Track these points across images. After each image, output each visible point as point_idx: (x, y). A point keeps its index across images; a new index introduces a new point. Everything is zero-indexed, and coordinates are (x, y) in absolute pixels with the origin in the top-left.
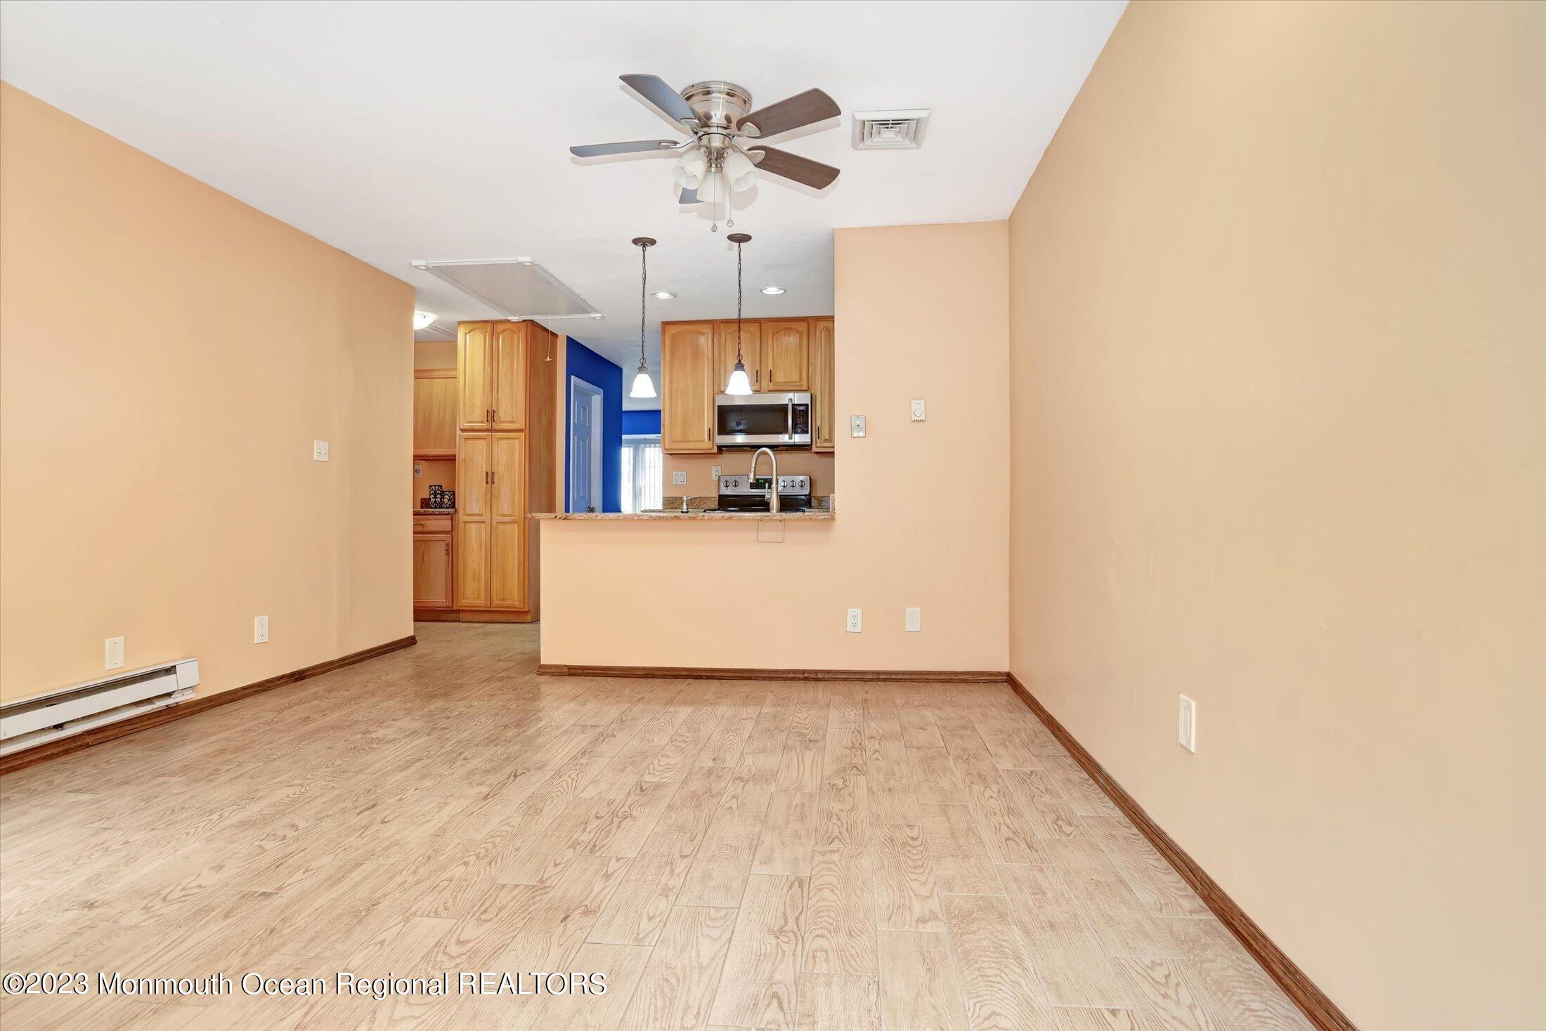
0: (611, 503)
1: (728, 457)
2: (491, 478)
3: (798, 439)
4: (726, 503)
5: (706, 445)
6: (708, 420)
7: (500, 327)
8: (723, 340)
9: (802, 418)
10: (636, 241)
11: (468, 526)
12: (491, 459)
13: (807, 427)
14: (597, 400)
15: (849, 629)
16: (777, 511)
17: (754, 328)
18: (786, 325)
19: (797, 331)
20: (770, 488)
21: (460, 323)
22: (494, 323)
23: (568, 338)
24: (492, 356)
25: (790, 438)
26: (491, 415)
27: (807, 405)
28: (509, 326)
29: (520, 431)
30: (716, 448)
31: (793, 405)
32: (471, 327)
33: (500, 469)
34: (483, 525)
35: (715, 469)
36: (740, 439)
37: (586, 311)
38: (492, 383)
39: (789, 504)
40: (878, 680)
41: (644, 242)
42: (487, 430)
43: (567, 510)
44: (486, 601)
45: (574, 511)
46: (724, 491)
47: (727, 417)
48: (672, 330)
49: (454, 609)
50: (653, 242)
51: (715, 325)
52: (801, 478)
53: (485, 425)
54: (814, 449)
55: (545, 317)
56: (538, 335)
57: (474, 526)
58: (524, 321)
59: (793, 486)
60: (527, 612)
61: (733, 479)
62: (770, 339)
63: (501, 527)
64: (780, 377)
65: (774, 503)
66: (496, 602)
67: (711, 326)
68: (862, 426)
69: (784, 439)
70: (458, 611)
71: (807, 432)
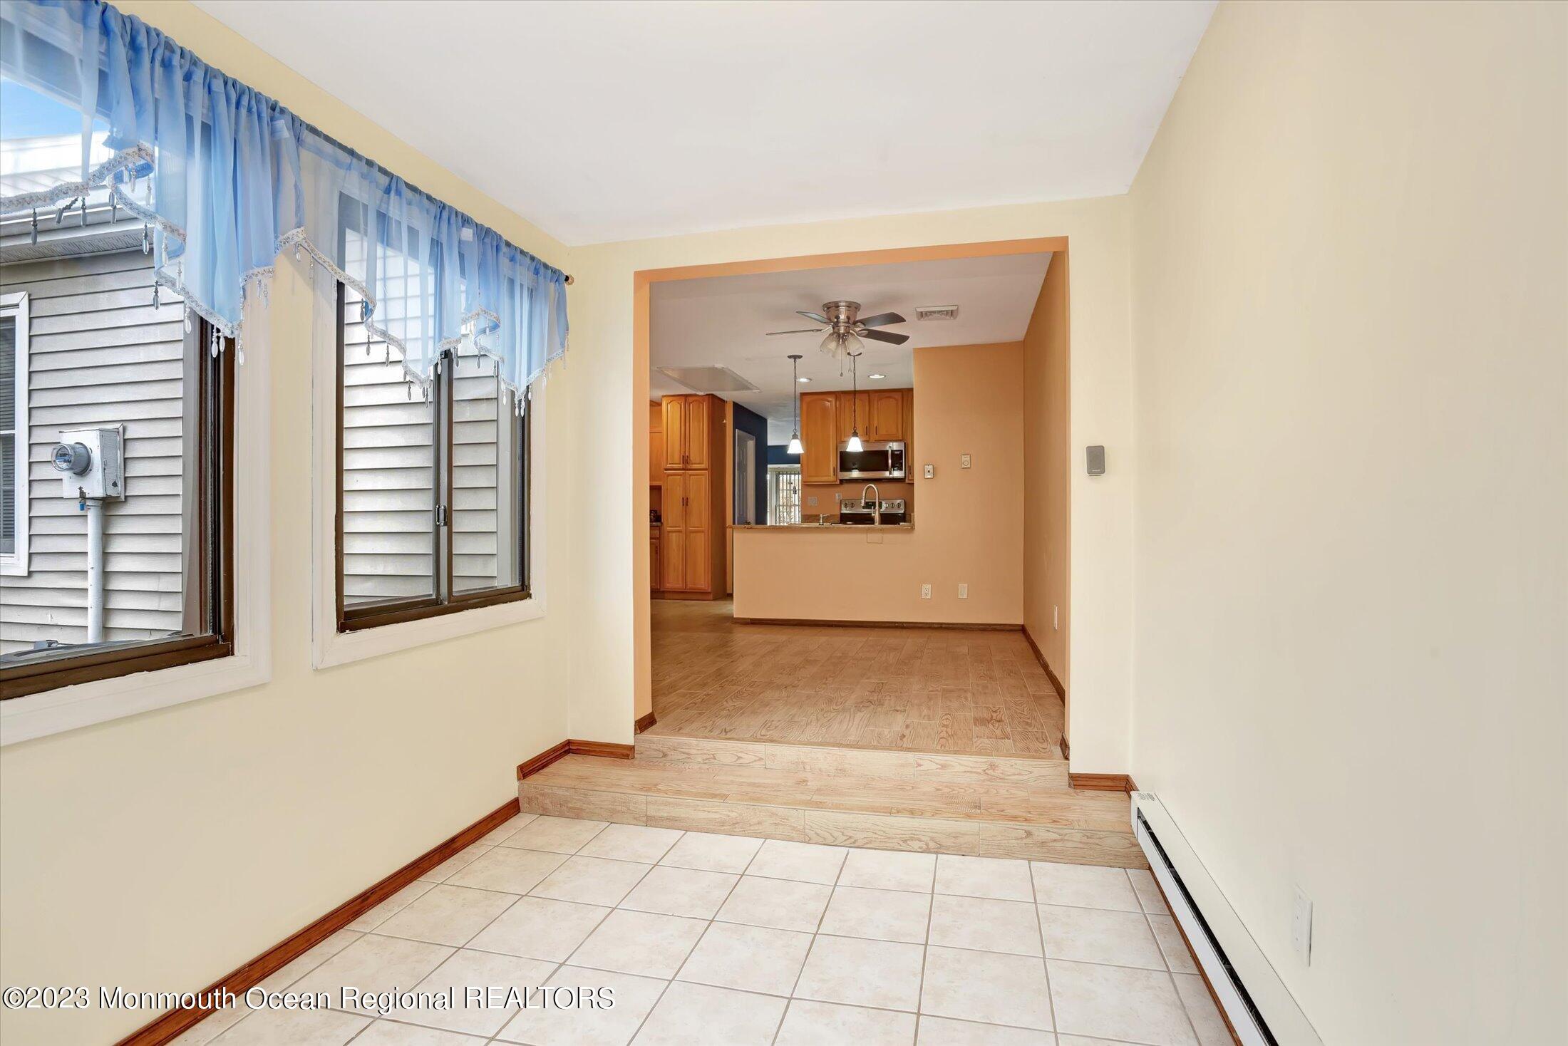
0: (761, 518)
1: (846, 486)
2: (686, 502)
3: (897, 474)
4: (844, 519)
5: (831, 478)
6: (833, 461)
7: (691, 399)
8: (843, 405)
9: (899, 459)
10: (790, 357)
11: (670, 534)
12: (685, 489)
13: (902, 466)
14: (751, 444)
15: (924, 596)
16: (879, 524)
17: (865, 397)
18: (887, 394)
19: (895, 399)
20: (874, 508)
21: (664, 396)
22: (686, 396)
23: (734, 402)
24: (685, 420)
25: (890, 474)
26: (686, 460)
27: (902, 451)
28: (696, 398)
29: (706, 469)
30: (838, 481)
31: (892, 451)
32: (671, 399)
33: (692, 496)
34: (681, 534)
35: (838, 495)
36: (855, 474)
37: (748, 388)
38: (685, 438)
39: (888, 519)
40: (941, 627)
41: (795, 357)
42: (683, 469)
43: (734, 523)
44: (683, 584)
45: (738, 524)
46: (844, 511)
47: (846, 461)
48: (808, 399)
49: (661, 590)
50: (800, 357)
51: (838, 395)
52: (898, 501)
53: (681, 466)
54: (907, 481)
55: (721, 393)
56: (716, 403)
57: (674, 534)
58: (707, 395)
59: (893, 507)
60: (710, 593)
61: (850, 502)
62: (876, 403)
63: (692, 535)
64: (883, 431)
65: (877, 516)
66: (689, 585)
67: (834, 396)
68: (931, 471)
69: (887, 474)
70: (663, 592)
71: (902, 470)
